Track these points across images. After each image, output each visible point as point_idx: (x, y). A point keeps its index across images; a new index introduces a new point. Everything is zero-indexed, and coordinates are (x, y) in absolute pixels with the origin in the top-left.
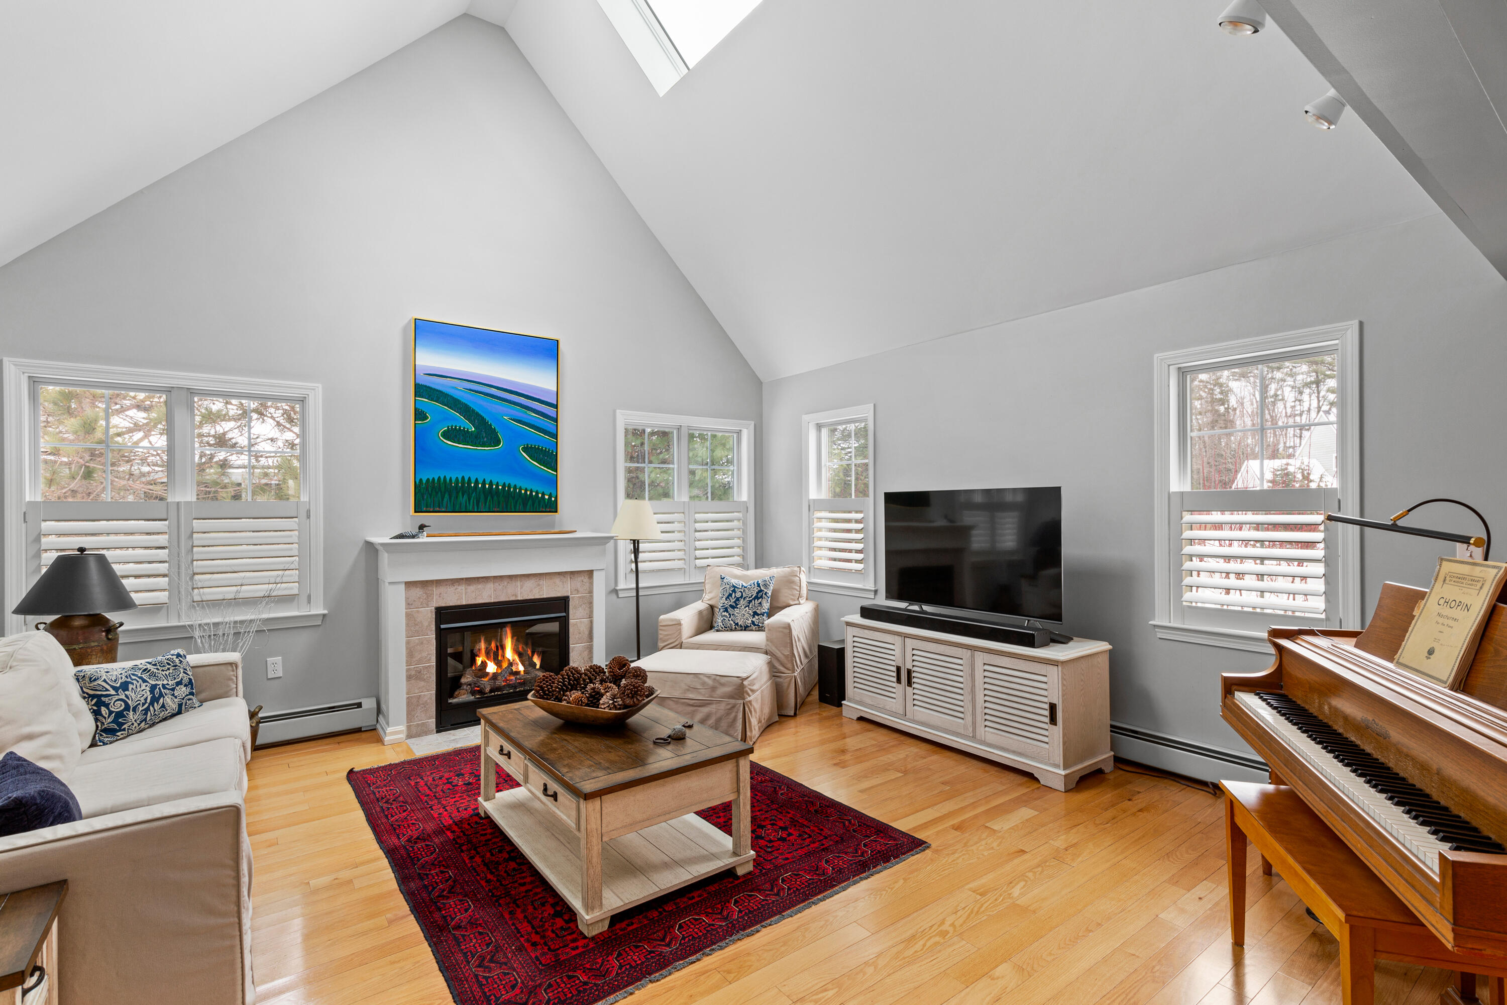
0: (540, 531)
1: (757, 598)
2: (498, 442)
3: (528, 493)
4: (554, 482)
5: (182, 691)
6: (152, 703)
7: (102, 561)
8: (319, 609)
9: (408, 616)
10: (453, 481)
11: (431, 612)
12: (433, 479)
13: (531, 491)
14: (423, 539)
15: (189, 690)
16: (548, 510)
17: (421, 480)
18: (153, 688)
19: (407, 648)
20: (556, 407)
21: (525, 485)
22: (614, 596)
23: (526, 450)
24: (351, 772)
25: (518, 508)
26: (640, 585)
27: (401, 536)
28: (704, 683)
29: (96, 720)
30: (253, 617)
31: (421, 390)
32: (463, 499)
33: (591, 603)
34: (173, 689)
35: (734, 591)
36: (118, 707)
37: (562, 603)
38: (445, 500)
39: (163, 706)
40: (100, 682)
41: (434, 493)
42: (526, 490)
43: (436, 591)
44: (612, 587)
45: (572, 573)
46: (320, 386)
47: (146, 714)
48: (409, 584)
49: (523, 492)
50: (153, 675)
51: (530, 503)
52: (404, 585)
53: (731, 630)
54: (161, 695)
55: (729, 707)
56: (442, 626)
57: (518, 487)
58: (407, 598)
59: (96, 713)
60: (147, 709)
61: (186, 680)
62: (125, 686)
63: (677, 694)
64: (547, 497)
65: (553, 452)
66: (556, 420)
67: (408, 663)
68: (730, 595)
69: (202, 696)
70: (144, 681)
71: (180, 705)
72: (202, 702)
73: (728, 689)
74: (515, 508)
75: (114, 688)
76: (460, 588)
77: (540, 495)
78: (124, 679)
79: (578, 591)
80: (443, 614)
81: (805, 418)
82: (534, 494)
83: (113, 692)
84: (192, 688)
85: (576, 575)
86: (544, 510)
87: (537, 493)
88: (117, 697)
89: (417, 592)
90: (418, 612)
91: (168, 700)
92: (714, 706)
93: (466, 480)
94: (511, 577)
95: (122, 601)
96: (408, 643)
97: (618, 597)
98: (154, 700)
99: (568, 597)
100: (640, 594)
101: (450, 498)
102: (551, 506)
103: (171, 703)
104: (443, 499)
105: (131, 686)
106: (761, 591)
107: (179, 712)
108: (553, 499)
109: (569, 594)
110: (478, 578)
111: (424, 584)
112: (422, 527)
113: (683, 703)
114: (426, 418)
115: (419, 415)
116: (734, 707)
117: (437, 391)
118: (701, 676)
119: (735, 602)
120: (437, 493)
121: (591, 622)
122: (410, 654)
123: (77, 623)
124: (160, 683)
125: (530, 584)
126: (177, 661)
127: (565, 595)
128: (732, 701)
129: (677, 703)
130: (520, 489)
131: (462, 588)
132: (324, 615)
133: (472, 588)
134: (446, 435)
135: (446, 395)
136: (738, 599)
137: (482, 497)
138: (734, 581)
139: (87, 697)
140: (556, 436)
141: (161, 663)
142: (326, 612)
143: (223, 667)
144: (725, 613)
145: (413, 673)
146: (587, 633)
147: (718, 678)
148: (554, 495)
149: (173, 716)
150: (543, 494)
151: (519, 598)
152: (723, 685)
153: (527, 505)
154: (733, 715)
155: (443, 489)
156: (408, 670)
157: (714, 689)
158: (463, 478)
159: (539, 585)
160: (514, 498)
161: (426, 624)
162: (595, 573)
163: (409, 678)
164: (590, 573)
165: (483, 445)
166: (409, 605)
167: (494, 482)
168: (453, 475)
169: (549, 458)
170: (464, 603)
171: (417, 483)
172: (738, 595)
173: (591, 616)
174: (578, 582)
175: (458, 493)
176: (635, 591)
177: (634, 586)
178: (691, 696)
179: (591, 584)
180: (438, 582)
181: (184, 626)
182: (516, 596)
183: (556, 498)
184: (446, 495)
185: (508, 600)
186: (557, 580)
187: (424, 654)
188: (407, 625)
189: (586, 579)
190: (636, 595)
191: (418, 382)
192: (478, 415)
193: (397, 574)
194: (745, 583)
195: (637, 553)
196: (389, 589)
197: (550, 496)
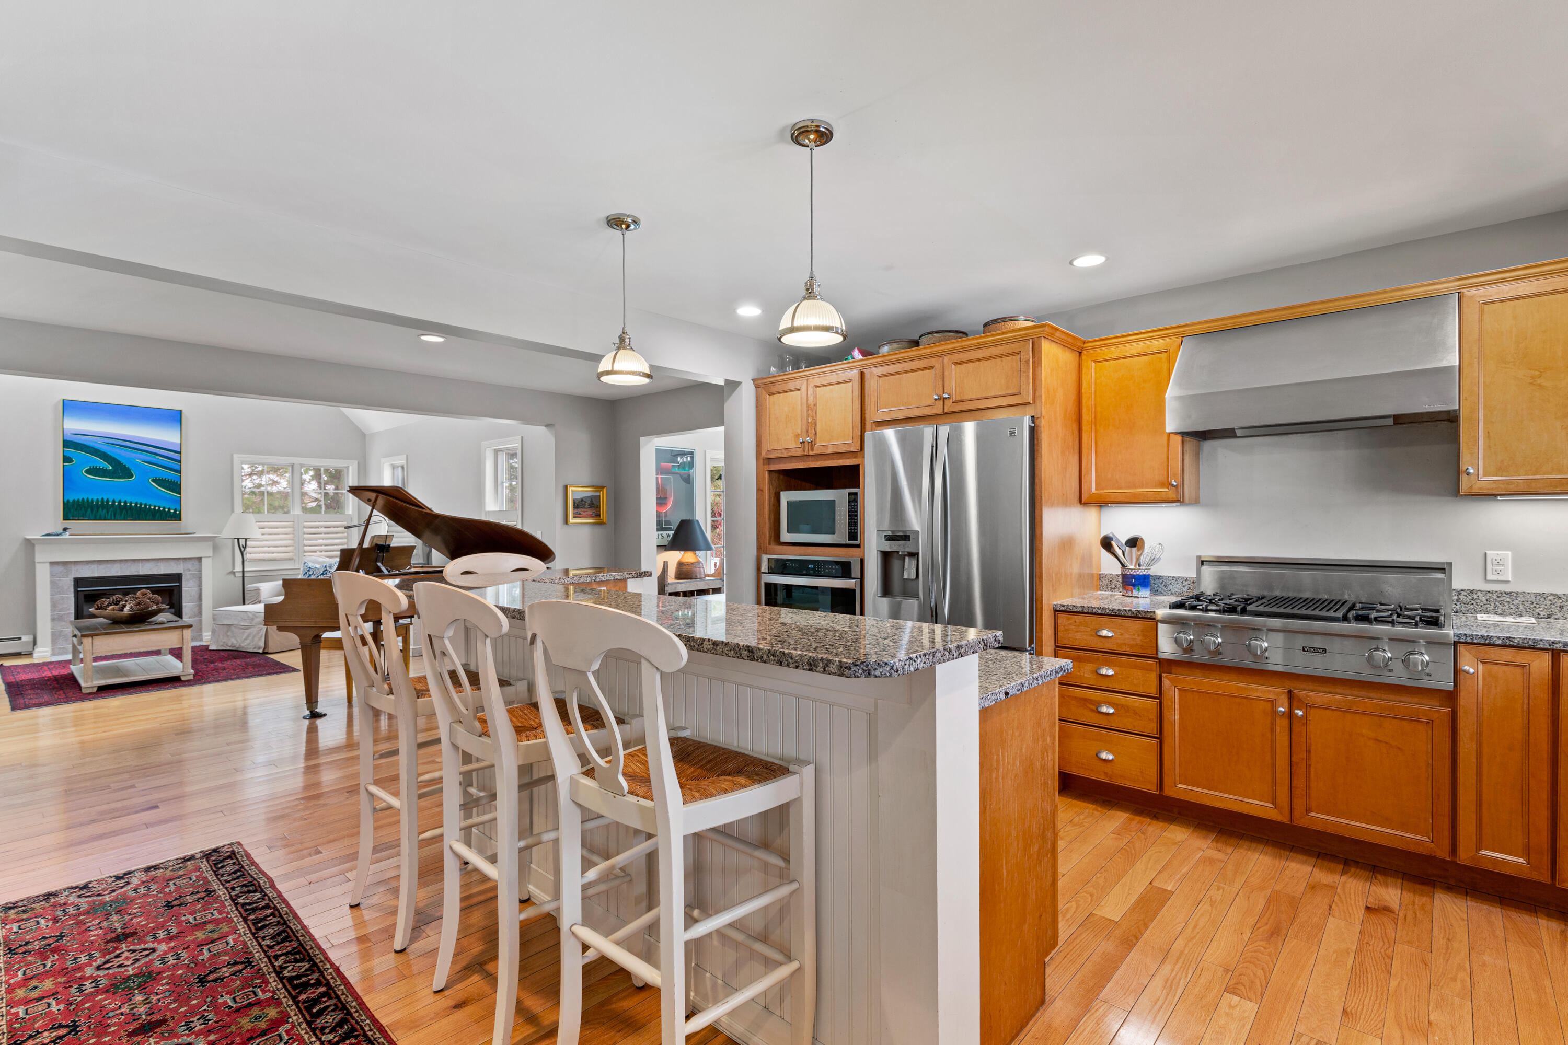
0: (166, 532)
2: (132, 476)
4: (179, 501)
9: (52, 583)
11: (71, 581)
14: (67, 536)
17: (68, 500)
19: (51, 602)
20: (180, 453)
21: (154, 503)
22: (232, 576)
23: (154, 481)
26: (245, 570)
27: (48, 535)
31: (67, 444)
32: (102, 512)
33: (200, 578)
35: (309, 571)
37: (178, 577)
42: (155, 507)
43: (73, 568)
44: (230, 569)
45: (185, 559)
48: (52, 563)
52: (48, 565)
55: (259, 629)
56: (80, 589)
58: (51, 572)
63: (236, 623)
66: (180, 462)
67: (52, 611)
79: (189, 570)
80: (78, 582)
81: (383, 460)
85: (187, 560)
89: (59, 569)
90: (60, 580)
92: (252, 629)
94: (134, 560)
96: (52, 599)
97: (235, 576)
99: (181, 574)
100: (246, 574)
102: (176, 516)
109: (182, 572)
110: (107, 561)
111: (65, 563)
112: (65, 529)
114: (73, 461)
115: (67, 459)
116: (261, 629)
121: (201, 590)
122: (54, 605)
127: (179, 572)
128: (261, 626)
130: (150, 506)
131: (94, 566)
133: (102, 567)
134: (87, 472)
135: (88, 447)
137: (118, 511)
138: (310, 565)
140: (180, 472)
145: (56, 617)
146: (197, 596)
147: (255, 613)
148: (178, 508)
150: (169, 509)
151: (141, 574)
152: (257, 617)
154: (261, 633)
155: (86, 505)
156: (52, 615)
158: (103, 499)
159: (157, 566)
160: (145, 511)
161: (66, 588)
162: (203, 559)
163: (53, 620)
164: (200, 559)
166: (52, 575)
169: (175, 487)
170: (96, 576)
172: (311, 573)
173: (200, 586)
174: (189, 565)
176: (241, 572)
177: (241, 570)
178: (242, 623)
179: (201, 566)
180: (76, 563)
183: (180, 511)
184: (89, 510)
185: (134, 574)
186: (172, 563)
187: (65, 606)
188: (52, 588)
189: (196, 563)
190: (241, 575)
191: (65, 439)
192: (114, 459)
193: (43, 557)
194: (318, 566)
195: (245, 548)
196: (38, 566)
197: (175, 510)
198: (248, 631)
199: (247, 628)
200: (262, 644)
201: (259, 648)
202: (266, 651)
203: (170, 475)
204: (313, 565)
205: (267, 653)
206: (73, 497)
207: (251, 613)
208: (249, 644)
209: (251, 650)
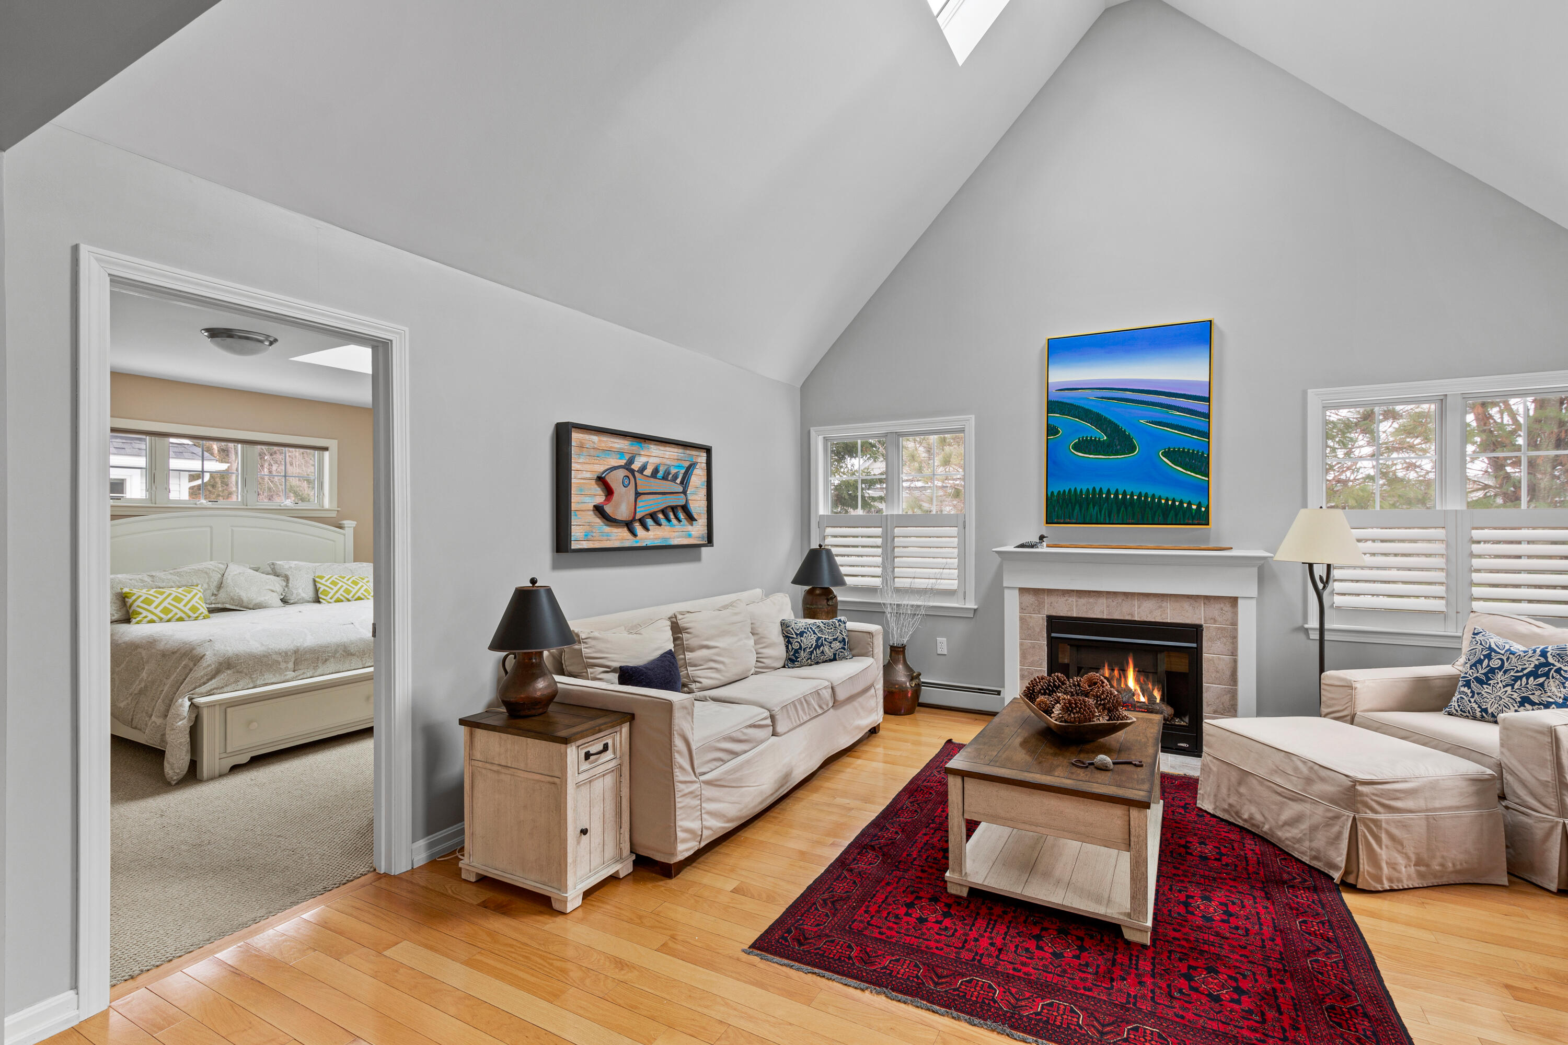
0: (1186, 546)
1: (1534, 674)
2: (1134, 449)
3: (1170, 503)
4: (1205, 490)
5: (837, 645)
6: (815, 649)
8: (972, 605)
9: (1022, 619)
10: (1084, 493)
11: (1043, 619)
12: (1064, 491)
13: (1174, 501)
14: (1043, 549)
15: (841, 645)
16: (1196, 522)
17: (1052, 493)
18: (819, 638)
19: (1021, 649)
20: (1208, 400)
21: (1164, 493)
22: (1302, 636)
23: (1165, 454)
24: (950, 741)
25: (1156, 519)
26: (1327, 626)
27: (1022, 546)
28: (1296, 769)
29: (787, 652)
30: (919, 603)
31: (1053, 406)
32: (1093, 511)
33: (1234, 638)
34: (831, 643)
35: (1488, 657)
36: (796, 646)
37: (1194, 632)
38: (1076, 511)
39: (822, 652)
40: (790, 628)
41: (1065, 505)
42: (1167, 500)
43: (1047, 599)
44: (1300, 623)
45: (1207, 598)
46: (973, 417)
47: (811, 654)
48: (1023, 591)
49: (1163, 501)
50: (821, 631)
51: (1172, 513)
52: (1018, 591)
53: (1475, 718)
54: (822, 645)
55: (1330, 815)
56: (1053, 635)
57: (1157, 496)
58: (1021, 603)
59: (787, 647)
60: (812, 652)
61: (840, 638)
62: (801, 634)
63: (1262, 772)
64: (1194, 507)
65: (1203, 453)
66: (1208, 416)
67: (1022, 663)
68: (1480, 662)
69: (854, 652)
70: (815, 633)
71: (835, 655)
72: (854, 656)
73: (1329, 789)
74: (1153, 519)
75: (797, 634)
76: (1070, 599)
77: (1185, 505)
78: (803, 630)
79: (1215, 621)
80: (1054, 623)
82: (1177, 503)
83: (795, 636)
84: (845, 645)
85: (1212, 601)
86: (1191, 522)
87: (1181, 502)
88: (796, 640)
89: (1030, 599)
90: (1031, 617)
91: (826, 649)
92: (1308, 806)
93: (1097, 491)
94: (1126, 595)
95: (838, 580)
96: (1021, 644)
97: (1308, 638)
98: (817, 647)
99: (1201, 626)
100: (1327, 637)
101: (1081, 510)
102: (1201, 518)
103: (829, 653)
104: (1073, 510)
105: (805, 635)
106: (1547, 664)
107: (834, 659)
108: (1203, 509)
109: (1202, 623)
110: (1090, 592)
111: (1036, 592)
112: (1042, 538)
113: (1269, 787)
114: (1058, 432)
115: (1051, 430)
116: (1337, 817)
117: (1068, 404)
118: (1294, 758)
119: (1485, 674)
120: (1067, 505)
121: (1235, 661)
122: (1024, 656)
123: (818, 592)
124: (824, 636)
125: (1148, 605)
126: (837, 624)
127: (1197, 622)
128: (1336, 809)
129: (1261, 784)
130: (1160, 499)
131: (1073, 600)
132: (975, 610)
133: (1083, 601)
134: (1076, 447)
135: (1077, 407)
136: (1492, 671)
137: (1115, 508)
138: (1494, 640)
139: (786, 637)
140: (1207, 435)
141: (828, 623)
142: (976, 607)
143: (865, 634)
144: (1466, 689)
145: (1026, 673)
146: (1228, 673)
147: (1316, 767)
148: (1204, 503)
149: (831, 661)
150: (1190, 504)
151: (1136, 619)
152: (1323, 780)
153: (1167, 517)
154: (1336, 829)
155: (1073, 501)
156: (1021, 670)
157: (1309, 781)
158: (1094, 489)
159: (1161, 607)
160: (1151, 509)
161: (1038, 630)
162: (1240, 601)
164: (1234, 601)
165: (1116, 453)
166: (1023, 609)
167: (1129, 492)
168: (1083, 486)
169: (1198, 461)
170: (1075, 615)
171: (1049, 495)
172: (1495, 663)
173: (1234, 653)
174: (1214, 610)
175: (1088, 504)
176: (1318, 632)
177: (1318, 626)
178: (1279, 780)
179: (1235, 614)
180: (1050, 592)
181: (880, 604)
182: (1132, 615)
183: (1207, 508)
184: (1077, 507)
185: (1122, 618)
186: (1186, 605)
187: (1037, 658)
188: (1021, 628)
189: (1227, 607)
190: (1317, 637)
191: (1051, 398)
192: (1110, 422)
193: (1015, 580)
194: (1518, 647)
195: (1326, 583)
196: (1007, 593)
197: (1199, 506)
198: (1297, 806)
199: (1295, 798)
200: (1340, 859)
201: (1335, 867)
202: (1351, 880)
203: (1189, 441)
204: (1502, 641)
205: (1353, 888)
206: (1057, 488)
207: (1304, 761)
208: (1299, 841)
209: (1306, 859)
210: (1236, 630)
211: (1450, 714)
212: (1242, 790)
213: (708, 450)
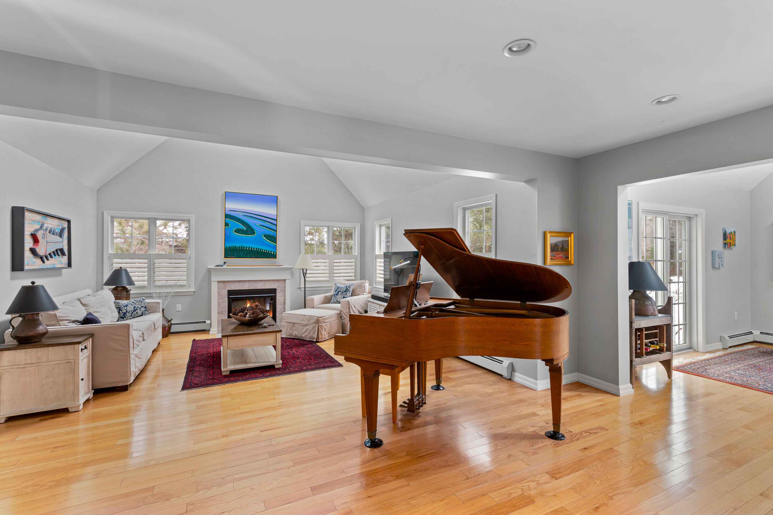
0: (270, 265)
1: (345, 291)
2: (254, 233)
3: (265, 251)
4: (275, 248)
5: (143, 309)
6: (134, 311)
7: (126, 271)
8: (193, 289)
9: (218, 292)
10: (238, 247)
11: (226, 292)
12: (231, 246)
13: (267, 251)
14: (225, 267)
15: (145, 309)
16: (273, 257)
17: (227, 247)
18: (134, 307)
19: (218, 303)
20: (276, 220)
21: (264, 248)
22: (299, 290)
23: (264, 236)
24: (194, 340)
25: (261, 256)
26: (306, 287)
27: (217, 266)
28: (306, 318)
29: (119, 314)
30: (170, 291)
31: (227, 216)
32: (241, 254)
33: (285, 291)
34: (140, 308)
35: (338, 289)
36: (125, 311)
37: (274, 291)
38: (235, 254)
39: (137, 313)
40: (120, 304)
41: (231, 251)
42: (265, 250)
43: (228, 284)
44: (299, 286)
45: (278, 280)
46: (194, 216)
47: (132, 314)
48: (219, 282)
49: (263, 251)
50: (135, 304)
51: (266, 255)
52: (217, 282)
53: (336, 303)
54: (137, 309)
55: (313, 327)
56: (230, 297)
58: (218, 287)
59: (119, 312)
60: (132, 313)
61: (144, 306)
62: (127, 306)
63: (298, 322)
64: (272, 253)
65: (275, 236)
66: (276, 225)
67: (218, 308)
68: (336, 290)
69: (150, 312)
70: (132, 305)
71: (142, 313)
72: (149, 313)
73: (313, 321)
74: (260, 257)
75: (124, 306)
76: (236, 284)
77: (270, 252)
78: (127, 304)
79: (280, 287)
80: (230, 293)
81: (375, 222)
82: (268, 252)
83: (123, 307)
84: (146, 309)
85: (279, 281)
86: (271, 257)
87: (269, 251)
88: (124, 309)
89: (221, 285)
90: (222, 291)
91: (139, 311)
92: (309, 326)
93: (243, 247)
94: (254, 281)
95: (131, 282)
96: (218, 301)
97: (301, 290)
98: (135, 310)
99: (276, 289)
100: (306, 290)
101: (237, 253)
102: (274, 256)
103: (140, 313)
104: (234, 253)
105: (128, 306)
106: (347, 289)
107: (142, 315)
108: (275, 254)
110: (243, 281)
111: (224, 282)
112: (225, 263)
113: (300, 325)
114: (229, 225)
115: (226, 224)
116: (315, 327)
117: (233, 216)
118: (306, 316)
119: (337, 293)
120: (232, 251)
121: (285, 298)
122: (219, 305)
123: (120, 289)
124: (137, 306)
125: (261, 284)
126: (142, 300)
127: (275, 288)
128: (315, 325)
129: (298, 325)
130: (262, 250)
131: (237, 284)
132: (194, 292)
133: (240, 284)
134: (236, 231)
135: (236, 217)
136: (339, 292)
137: (248, 252)
138: (339, 285)
139: (117, 308)
141: (137, 301)
142: (195, 290)
143: (155, 303)
144: (334, 297)
145: (220, 312)
146: (283, 302)
147: (311, 316)
148: (275, 252)
149: (140, 316)
150: (271, 252)
151: (258, 288)
152: (312, 319)
153: (265, 256)
154: (315, 329)
155: (234, 250)
156: (218, 311)
157: (309, 320)
158: (242, 246)
159: (265, 284)
161: (224, 296)
162: (286, 281)
163: (218, 313)
164: (285, 280)
165: (249, 234)
166: (218, 289)
168: (238, 245)
169: (273, 239)
170: (238, 289)
171: (226, 247)
172: (339, 290)
173: (285, 296)
174: (280, 284)
175: (240, 251)
176: (304, 288)
178: (302, 322)
179: (285, 284)
180: (229, 282)
181: (150, 293)
182: (256, 287)
183: (276, 253)
184: (236, 252)
185: (253, 289)
186: (272, 282)
187: (224, 306)
188: (218, 295)
189: (283, 282)
190: (304, 290)
191: (226, 213)
192: (247, 224)
193: (215, 278)
194: (342, 286)
195: (306, 274)
196: (212, 283)
197: (274, 252)
198: (306, 327)
199: (306, 325)
200: (316, 336)
201: (314, 338)
202: (317, 340)
203: (271, 233)
204: (340, 285)
205: (318, 342)
206: (229, 245)
207: (308, 316)
208: (307, 336)
209: (308, 340)
210: (285, 289)
211: (331, 303)
212: (293, 328)
213: (69, 222)
